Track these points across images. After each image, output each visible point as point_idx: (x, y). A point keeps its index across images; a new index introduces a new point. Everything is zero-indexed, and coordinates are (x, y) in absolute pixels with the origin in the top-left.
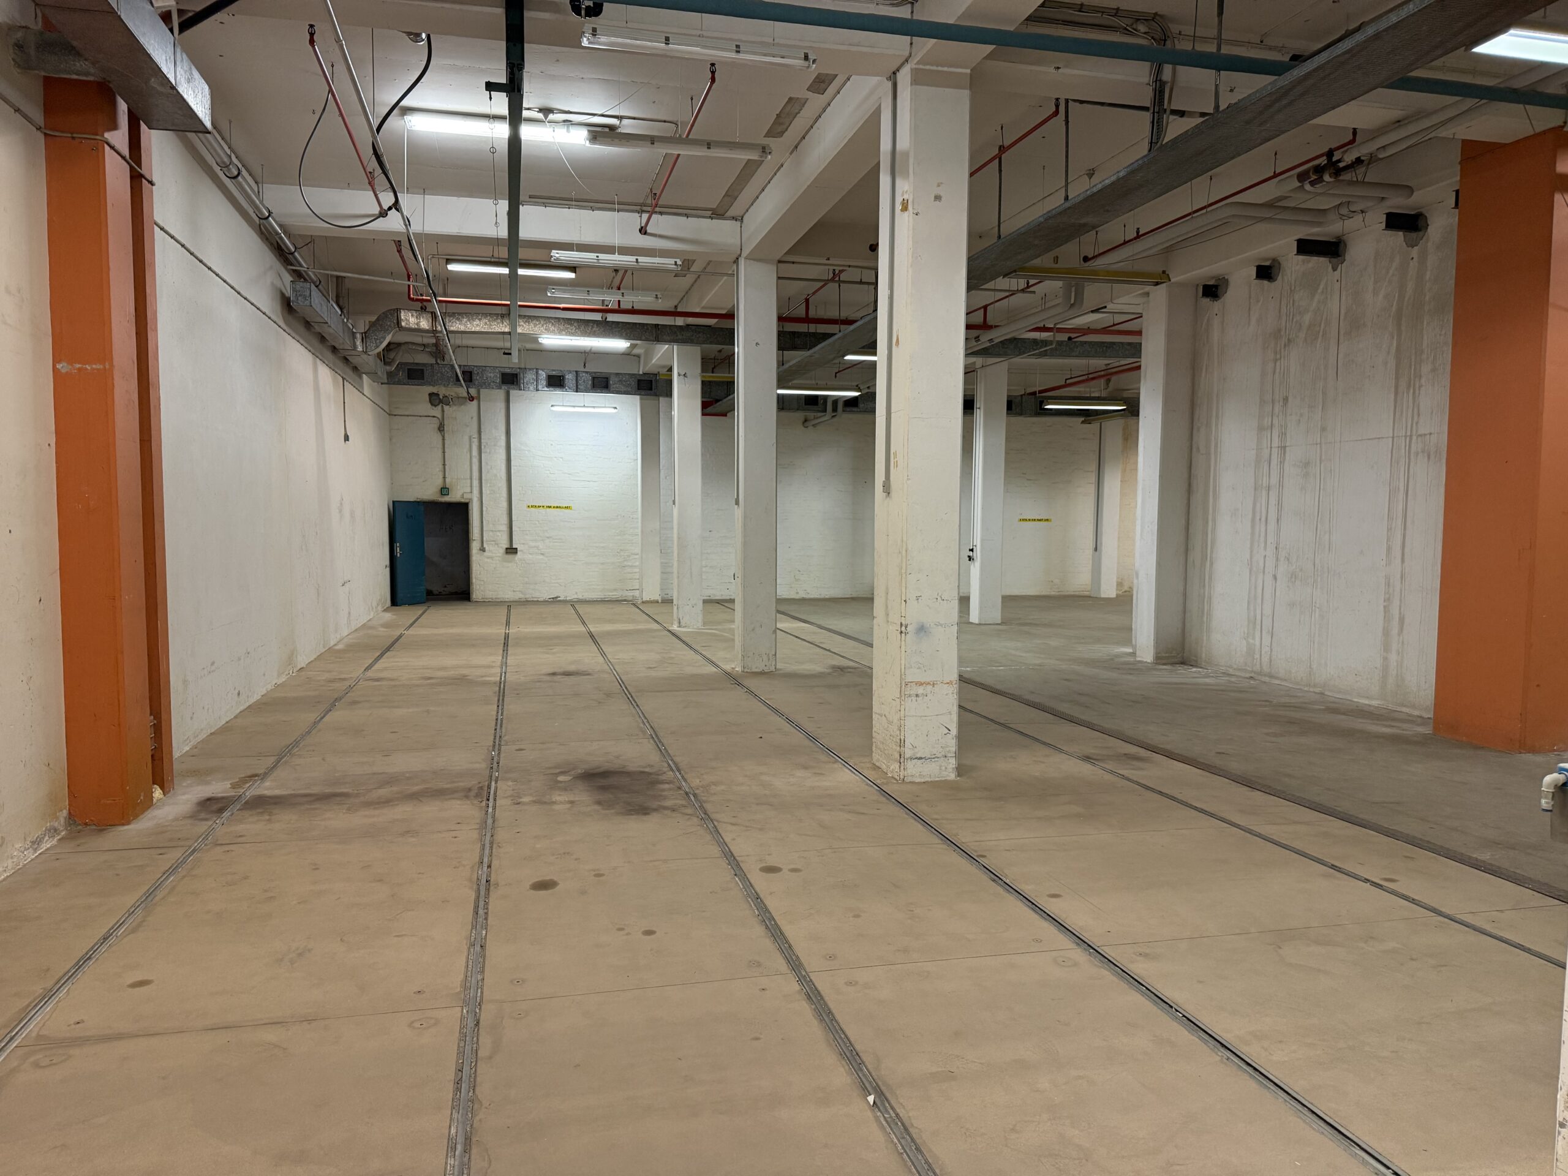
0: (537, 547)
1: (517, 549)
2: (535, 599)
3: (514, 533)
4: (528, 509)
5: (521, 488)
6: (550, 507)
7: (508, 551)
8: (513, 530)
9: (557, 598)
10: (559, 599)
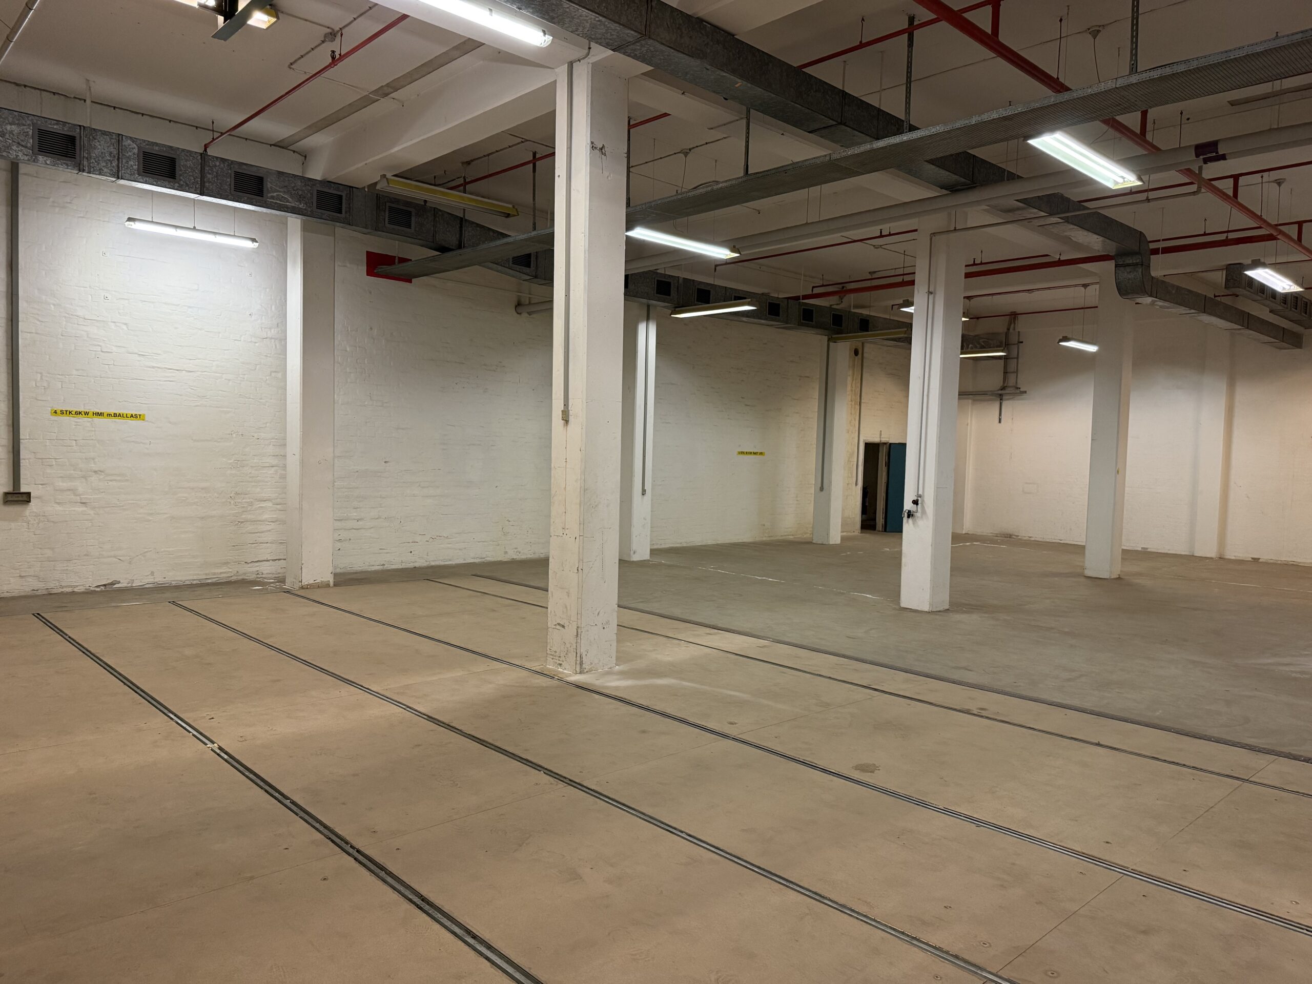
0: (73, 490)
1: (29, 494)
2: (69, 590)
3: (23, 463)
4: (55, 418)
5: (39, 375)
6: (101, 414)
7: (10, 498)
8: (21, 457)
9: (112, 584)
10: (117, 586)
